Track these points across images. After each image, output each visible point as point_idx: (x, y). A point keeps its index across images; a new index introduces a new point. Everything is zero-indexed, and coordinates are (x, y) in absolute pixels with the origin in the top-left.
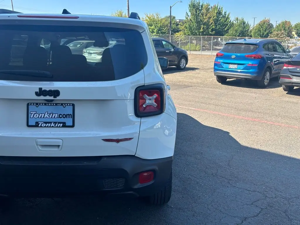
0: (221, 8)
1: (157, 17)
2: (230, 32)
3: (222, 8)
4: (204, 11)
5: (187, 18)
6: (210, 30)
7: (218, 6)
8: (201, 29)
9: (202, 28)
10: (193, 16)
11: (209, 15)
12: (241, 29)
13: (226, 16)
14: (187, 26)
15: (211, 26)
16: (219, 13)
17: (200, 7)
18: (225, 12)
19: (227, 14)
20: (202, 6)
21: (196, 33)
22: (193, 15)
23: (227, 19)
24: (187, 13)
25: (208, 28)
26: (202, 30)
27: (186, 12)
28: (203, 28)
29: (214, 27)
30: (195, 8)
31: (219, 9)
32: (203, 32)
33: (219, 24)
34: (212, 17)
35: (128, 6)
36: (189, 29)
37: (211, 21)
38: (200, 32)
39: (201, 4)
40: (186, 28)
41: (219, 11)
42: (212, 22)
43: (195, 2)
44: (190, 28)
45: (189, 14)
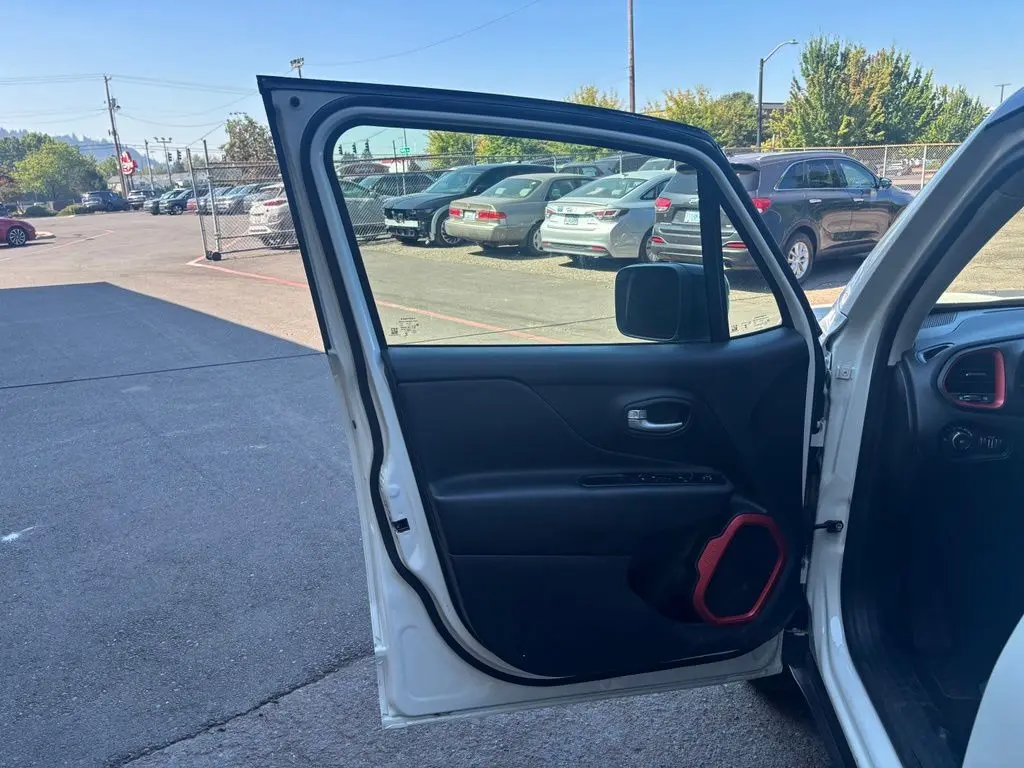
0: (903, 57)
1: (701, 100)
2: (932, 131)
3: (907, 57)
4: (851, 70)
5: (795, 97)
6: (870, 129)
7: (893, 53)
8: (842, 127)
9: (844, 123)
10: (818, 88)
11: (865, 83)
12: (955, 121)
13: (921, 83)
14: (794, 120)
15: (873, 116)
16: (898, 74)
17: (839, 58)
18: (918, 71)
19: (923, 75)
20: (845, 57)
21: (823, 140)
22: (814, 86)
23: (922, 92)
24: (796, 82)
25: (861, 124)
26: (842, 130)
27: (794, 79)
28: (848, 125)
29: (881, 119)
30: (824, 63)
31: (897, 63)
32: (845, 137)
33: (897, 109)
34: (877, 90)
35: (633, 67)
36: (802, 128)
37: (874, 100)
38: (837, 137)
39: (842, 49)
40: (793, 125)
41: (896, 67)
42: (876, 103)
43: (823, 46)
44: (807, 128)
45: (803, 83)
